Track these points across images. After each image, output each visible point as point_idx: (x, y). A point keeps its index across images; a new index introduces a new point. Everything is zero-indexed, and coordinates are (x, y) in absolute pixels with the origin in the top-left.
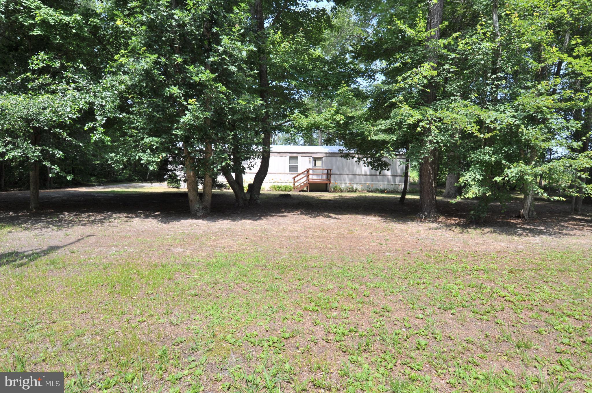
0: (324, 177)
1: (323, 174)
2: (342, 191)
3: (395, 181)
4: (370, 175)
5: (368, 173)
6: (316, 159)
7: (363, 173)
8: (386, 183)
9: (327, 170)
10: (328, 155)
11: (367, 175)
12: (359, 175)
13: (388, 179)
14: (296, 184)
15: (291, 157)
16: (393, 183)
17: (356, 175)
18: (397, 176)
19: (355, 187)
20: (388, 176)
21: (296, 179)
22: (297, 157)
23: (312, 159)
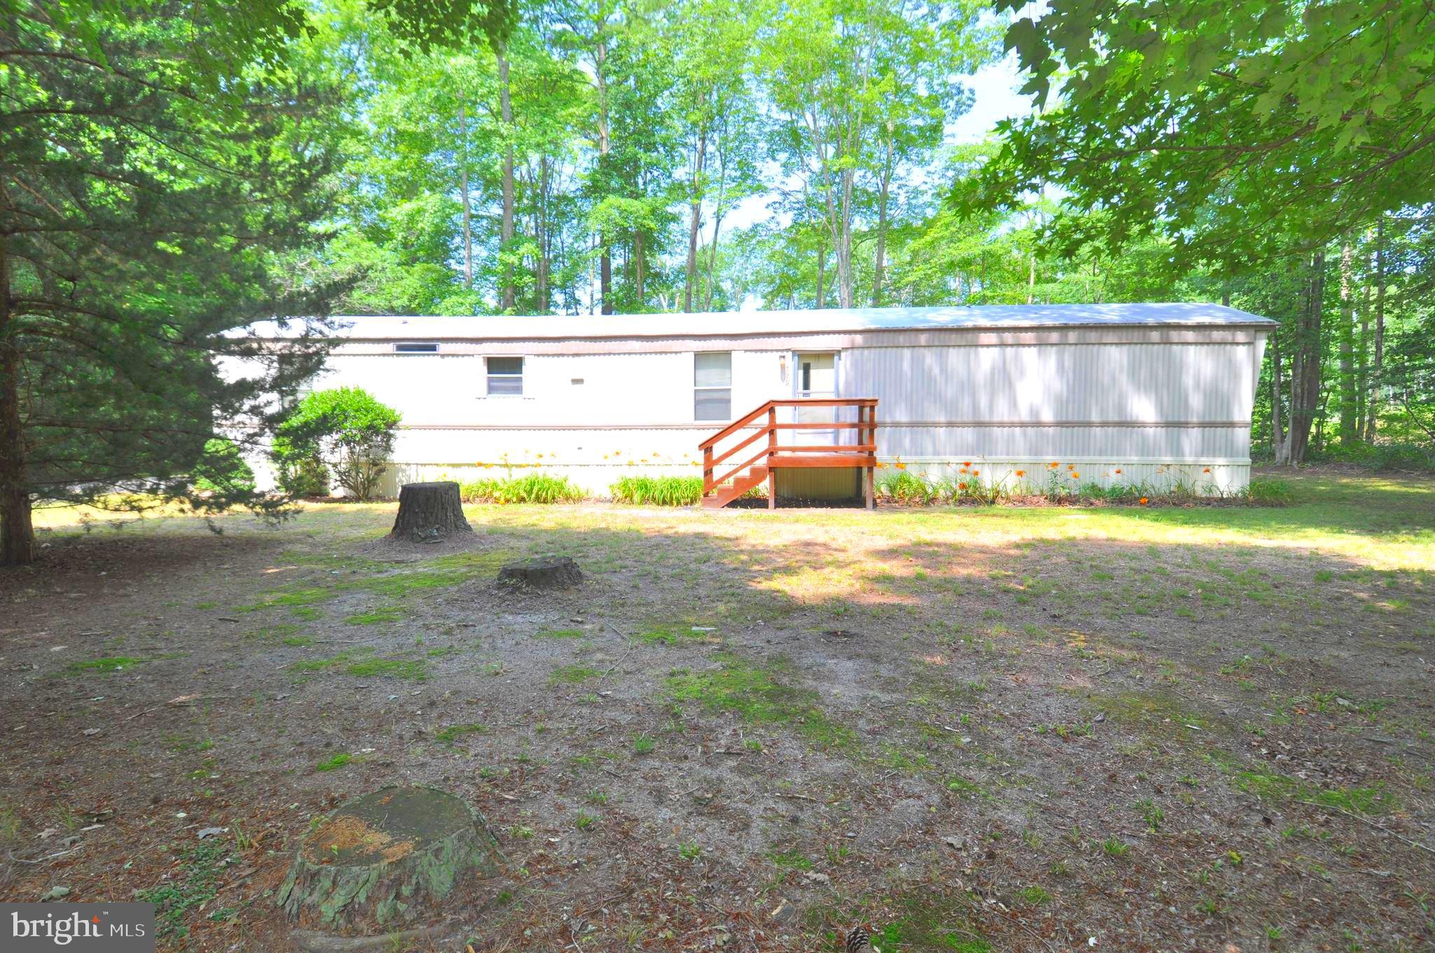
0: (847, 437)
1: (838, 426)
2: (928, 501)
3: (1177, 451)
4: (1059, 424)
5: (1047, 416)
6: (808, 362)
7: (1025, 416)
8: (1135, 459)
9: (861, 404)
10: (859, 339)
11: (1039, 425)
12: (1001, 425)
13: (1144, 438)
14: (718, 472)
15: (700, 357)
16: (1168, 459)
17: (990, 424)
18: (1184, 425)
19: (989, 479)
20: (1143, 425)
21: (719, 449)
22: (728, 353)
23: (791, 362)
